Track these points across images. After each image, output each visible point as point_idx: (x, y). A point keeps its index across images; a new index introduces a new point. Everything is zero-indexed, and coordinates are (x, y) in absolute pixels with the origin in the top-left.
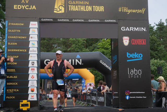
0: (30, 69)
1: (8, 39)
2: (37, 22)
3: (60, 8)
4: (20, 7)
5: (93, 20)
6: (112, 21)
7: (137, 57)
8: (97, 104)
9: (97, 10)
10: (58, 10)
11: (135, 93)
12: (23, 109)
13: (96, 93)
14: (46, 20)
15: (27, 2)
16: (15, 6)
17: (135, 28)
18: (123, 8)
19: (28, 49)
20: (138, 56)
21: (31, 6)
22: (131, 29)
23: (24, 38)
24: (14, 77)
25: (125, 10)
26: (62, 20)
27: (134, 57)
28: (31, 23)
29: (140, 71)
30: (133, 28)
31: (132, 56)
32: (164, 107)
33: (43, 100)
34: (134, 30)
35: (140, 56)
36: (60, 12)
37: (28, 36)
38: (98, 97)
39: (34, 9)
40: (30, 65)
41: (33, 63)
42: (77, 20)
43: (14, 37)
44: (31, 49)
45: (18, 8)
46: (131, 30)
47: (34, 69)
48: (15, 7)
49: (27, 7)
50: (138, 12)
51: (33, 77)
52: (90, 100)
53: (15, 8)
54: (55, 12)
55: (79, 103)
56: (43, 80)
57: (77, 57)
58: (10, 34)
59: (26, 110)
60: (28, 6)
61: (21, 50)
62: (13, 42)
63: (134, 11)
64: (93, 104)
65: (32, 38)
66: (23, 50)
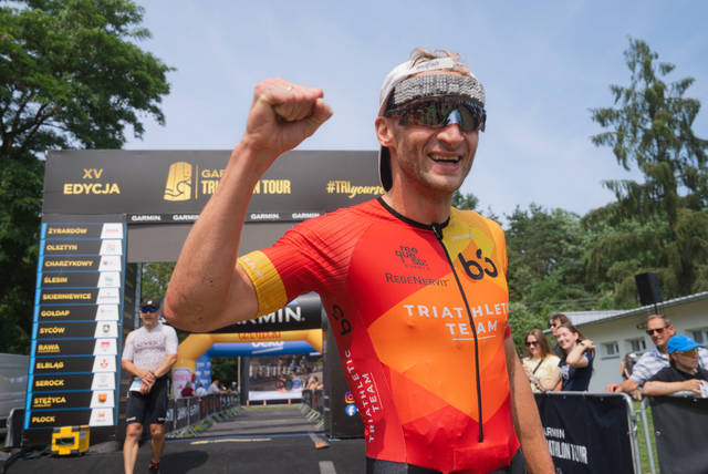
0: (98, 342)
1: (44, 268)
3: (181, 188)
4: (78, 189)
5: (263, 216)
9: (271, 192)
10: (177, 193)
12: (58, 451)
14: (144, 218)
15: (98, 176)
16: (66, 186)
18: (338, 182)
19: (95, 293)
21: (108, 186)
23: (85, 264)
24: (56, 365)
25: (343, 187)
26: (183, 217)
28: (106, 226)
36: (181, 198)
37: (97, 260)
39: (114, 193)
40: (99, 333)
41: (107, 329)
43: (61, 264)
44: (101, 294)
45: (75, 192)
47: (107, 343)
48: (67, 189)
49: (97, 189)
50: (376, 193)
51: (104, 364)
53: (66, 192)
54: (167, 197)
56: (239, 357)
58: (50, 256)
59: (69, 453)
60: (100, 185)
61: (77, 296)
62: (56, 276)
63: (366, 190)
65: (105, 263)
66: (82, 296)
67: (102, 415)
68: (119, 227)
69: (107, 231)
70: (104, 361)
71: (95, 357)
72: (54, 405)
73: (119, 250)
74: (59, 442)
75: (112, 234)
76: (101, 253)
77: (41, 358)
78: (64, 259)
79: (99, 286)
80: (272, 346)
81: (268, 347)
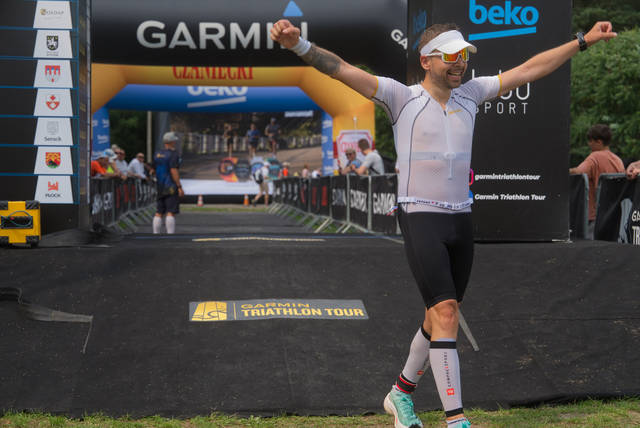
0: (41, 66)
7: (516, 20)
8: (369, 224)
11: (500, 177)
12: (7, 238)
13: (367, 179)
27: (501, 22)
31: (491, 15)
32: (623, 241)
33: (142, 203)
35: (529, 16)
38: (375, 195)
41: (53, 43)
47: (57, 68)
51: (53, 103)
52: (345, 207)
55: (304, 219)
56: (149, 114)
57: (286, 14)
59: (24, 241)
64: (357, 226)
67: (55, 187)
70: (53, 98)
71: (36, 90)
80: (226, 96)
81: (217, 97)
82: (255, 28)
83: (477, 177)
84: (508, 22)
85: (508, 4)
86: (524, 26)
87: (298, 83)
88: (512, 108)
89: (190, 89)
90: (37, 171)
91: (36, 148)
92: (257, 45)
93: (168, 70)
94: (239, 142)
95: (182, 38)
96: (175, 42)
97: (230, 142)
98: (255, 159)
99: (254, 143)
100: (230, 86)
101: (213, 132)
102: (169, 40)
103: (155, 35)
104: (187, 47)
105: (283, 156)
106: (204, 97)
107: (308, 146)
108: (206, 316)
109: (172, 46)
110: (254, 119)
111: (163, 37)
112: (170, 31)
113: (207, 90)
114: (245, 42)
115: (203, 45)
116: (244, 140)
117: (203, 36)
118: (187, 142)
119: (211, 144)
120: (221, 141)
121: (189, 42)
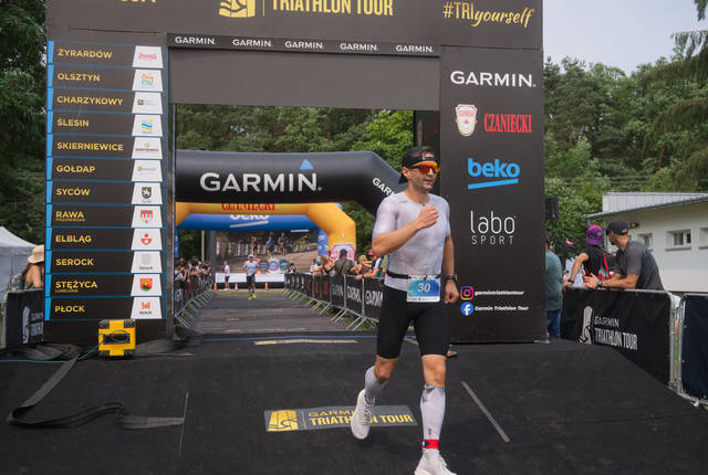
0: (137, 211)
1: (55, 104)
2: (159, 49)
5: (356, 47)
6: (419, 49)
7: (502, 173)
8: (363, 311)
9: (371, 12)
10: (235, 6)
12: (108, 352)
14: (192, 40)
17: (497, 75)
18: (458, 4)
19: (129, 143)
20: (505, 170)
22: (486, 78)
23: (112, 102)
24: (82, 238)
25: (464, 11)
26: (249, 43)
27: (492, 175)
28: (139, 50)
29: (509, 222)
30: (491, 75)
31: (485, 170)
34: (493, 81)
35: (513, 170)
36: (242, 14)
37: (129, 97)
38: (367, 292)
40: (137, 198)
41: (147, 193)
42: (301, 44)
43: (80, 100)
44: (138, 144)
46: (485, 82)
47: (150, 212)
50: (508, 21)
51: (147, 239)
52: (342, 297)
54: (223, 12)
56: (203, 232)
57: (302, 168)
58: (62, 88)
59: (123, 354)
61: (104, 147)
62: (74, 117)
63: (495, 17)
64: (353, 312)
65: (141, 103)
66: (112, 147)
67: (148, 306)
68: (157, 51)
69: (141, 56)
70: (146, 236)
71: (133, 229)
72: (82, 291)
73: (158, 85)
74: (109, 339)
75: (148, 62)
76: (134, 89)
77: (60, 228)
78: (83, 94)
79: (134, 134)
80: (255, 220)
81: (250, 221)
82: (281, 178)
83: (476, 294)
84: (497, 175)
85: (497, 161)
86: (509, 178)
87: (305, 213)
88: (502, 240)
89: (232, 216)
90: (132, 295)
91: (133, 275)
92: (282, 189)
93: (220, 205)
94: (261, 248)
95: (231, 184)
96: (226, 187)
97: (255, 248)
98: (272, 259)
99: (271, 249)
100: (258, 214)
101: (245, 242)
102: (222, 186)
103: (212, 183)
104: (235, 190)
105: (290, 257)
106: (241, 221)
107: (306, 251)
108: (281, 426)
109: (224, 189)
110: (272, 234)
111: (218, 183)
112: (223, 180)
113: (243, 216)
114: (274, 187)
115: (245, 189)
116: (265, 247)
117: (246, 183)
118: (227, 249)
119: (243, 250)
120: (249, 248)
121: (236, 187)
